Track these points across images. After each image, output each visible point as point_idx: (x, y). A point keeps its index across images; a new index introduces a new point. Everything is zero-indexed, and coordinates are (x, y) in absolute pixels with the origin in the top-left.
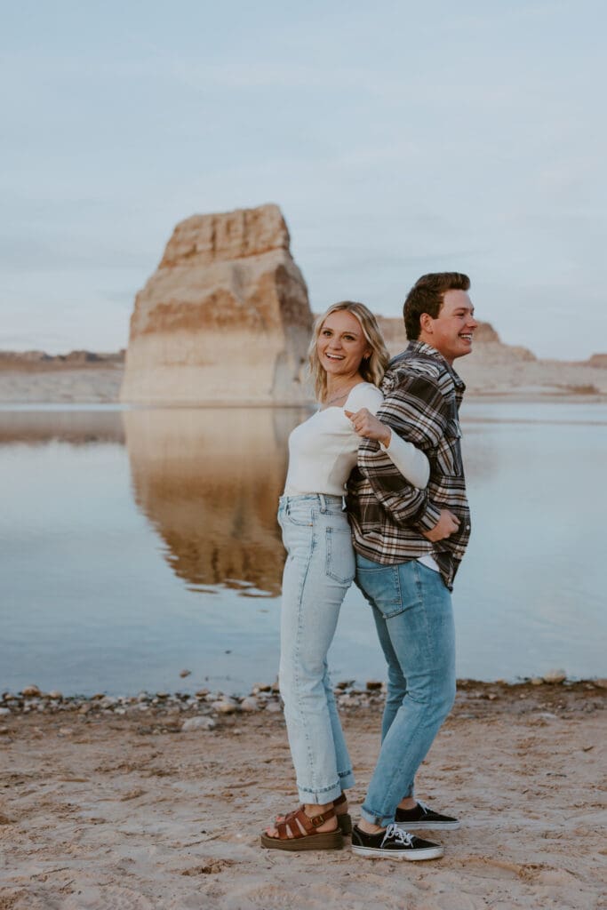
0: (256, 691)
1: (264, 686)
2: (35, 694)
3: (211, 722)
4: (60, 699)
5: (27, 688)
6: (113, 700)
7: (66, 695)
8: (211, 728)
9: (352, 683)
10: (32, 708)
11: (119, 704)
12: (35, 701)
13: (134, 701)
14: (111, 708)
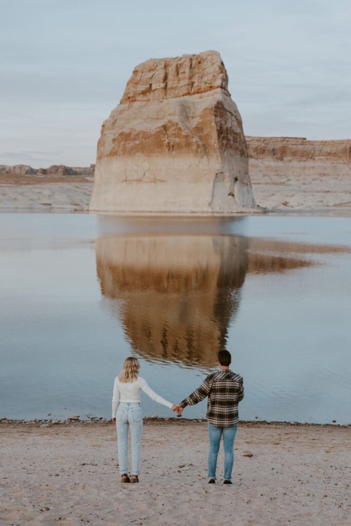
0: (67, 419)
1: (70, 418)
2: (5, 419)
3: (48, 425)
4: (12, 421)
5: (3, 417)
6: (26, 421)
7: (13, 420)
8: (47, 427)
9: (95, 418)
10: (4, 422)
11: (28, 422)
12: (5, 421)
13: (32, 421)
14: (25, 422)
